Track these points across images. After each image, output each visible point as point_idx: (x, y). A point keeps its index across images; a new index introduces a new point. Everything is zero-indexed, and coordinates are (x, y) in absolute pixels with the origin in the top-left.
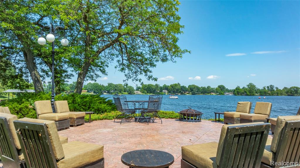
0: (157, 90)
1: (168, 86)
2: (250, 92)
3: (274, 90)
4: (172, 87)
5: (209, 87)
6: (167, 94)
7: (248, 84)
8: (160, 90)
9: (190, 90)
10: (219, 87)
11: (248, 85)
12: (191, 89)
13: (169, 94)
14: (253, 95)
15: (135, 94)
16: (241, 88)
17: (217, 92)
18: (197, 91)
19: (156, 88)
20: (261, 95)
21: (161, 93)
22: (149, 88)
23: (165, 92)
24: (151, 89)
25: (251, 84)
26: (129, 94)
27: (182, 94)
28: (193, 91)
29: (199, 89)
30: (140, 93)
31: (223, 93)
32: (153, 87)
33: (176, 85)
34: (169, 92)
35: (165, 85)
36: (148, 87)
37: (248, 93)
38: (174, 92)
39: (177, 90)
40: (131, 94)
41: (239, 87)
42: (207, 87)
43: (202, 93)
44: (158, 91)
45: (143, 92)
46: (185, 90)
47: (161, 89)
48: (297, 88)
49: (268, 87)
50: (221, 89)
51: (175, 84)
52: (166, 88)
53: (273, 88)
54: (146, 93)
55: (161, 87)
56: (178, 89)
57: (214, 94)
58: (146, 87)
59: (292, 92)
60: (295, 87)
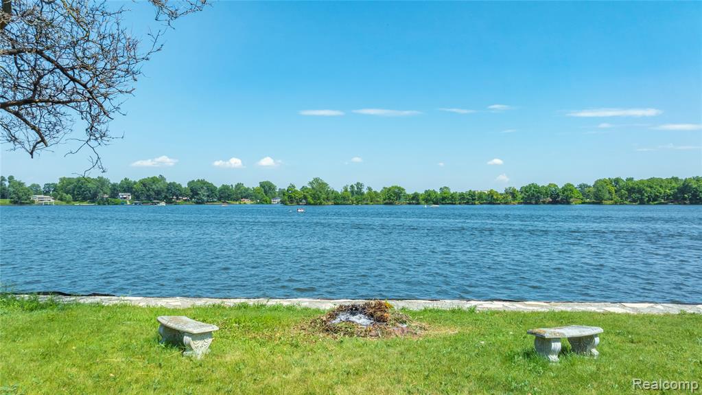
0: (102, 193)
1: (135, 183)
2: (314, 197)
3: (363, 194)
4: (144, 185)
5: (239, 186)
6: (128, 203)
7: (311, 180)
8: (109, 192)
9: (191, 194)
10: (263, 185)
11: (310, 183)
12: (192, 190)
13: (136, 204)
14: (320, 204)
15: (36, 203)
16: (298, 188)
17: (256, 198)
18: (208, 196)
19: (98, 187)
20: (335, 204)
21: (113, 200)
22: (80, 188)
23: (125, 198)
24: (84, 191)
25: (316, 180)
26: (15, 203)
27: (169, 202)
28: (197, 194)
29: (211, 190)
30: (52, 201)
31: (268, 199)
32: (90, 185)
33: (154, 180)
34: (137, 197)
35: (126, 179)
36: (76, 184)
37: (310, 200)
38: (149, 198)
39: (158, 193)
40: (22, 204)
41: (294, 187)
42: (236, 186)
43: (219, 199)
44: (106, 196)
45: (61, 199)
46: (178, 192)
47: (115, 190)
48: (399, 188)
49: (352, 186)
50: (265, 192)
51: (152, 178)
52: (127, 187)
53: (360, 189)
54: (68, 202)
55: (114, 185)
56: (159, 191)
57: (248, 202)
58: (72, 186)
59: (392, 198)
60: (396, 187)
